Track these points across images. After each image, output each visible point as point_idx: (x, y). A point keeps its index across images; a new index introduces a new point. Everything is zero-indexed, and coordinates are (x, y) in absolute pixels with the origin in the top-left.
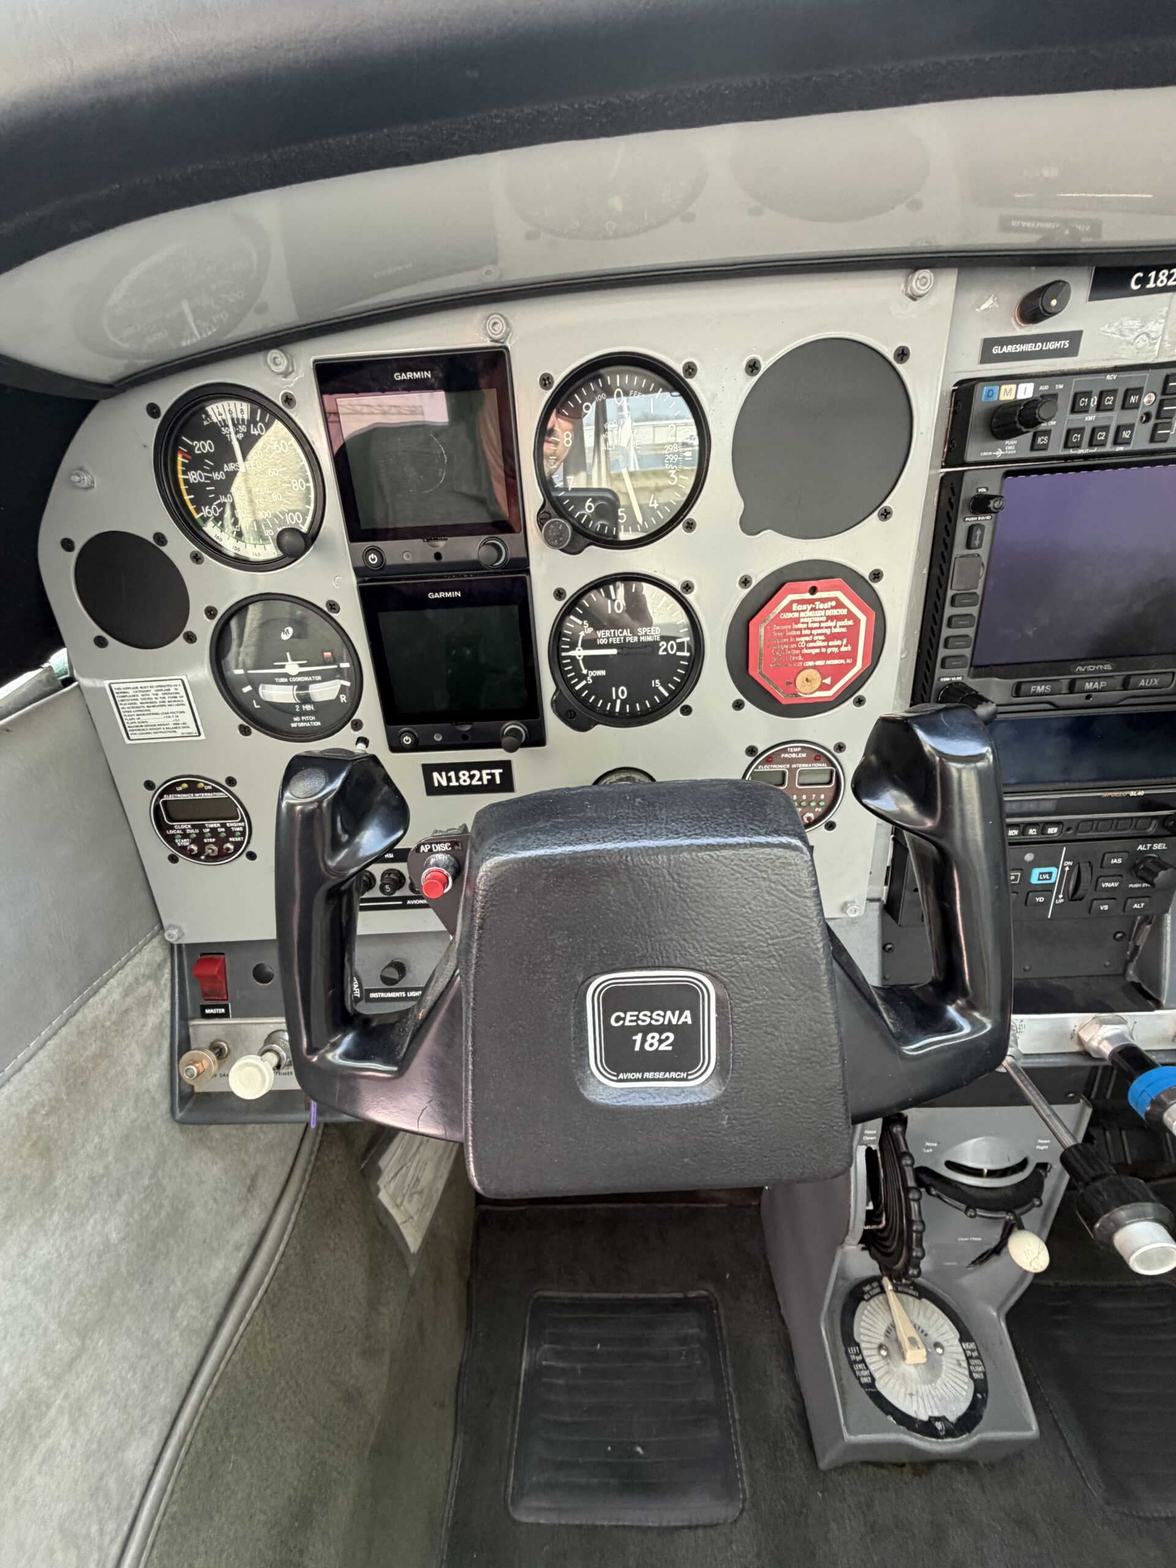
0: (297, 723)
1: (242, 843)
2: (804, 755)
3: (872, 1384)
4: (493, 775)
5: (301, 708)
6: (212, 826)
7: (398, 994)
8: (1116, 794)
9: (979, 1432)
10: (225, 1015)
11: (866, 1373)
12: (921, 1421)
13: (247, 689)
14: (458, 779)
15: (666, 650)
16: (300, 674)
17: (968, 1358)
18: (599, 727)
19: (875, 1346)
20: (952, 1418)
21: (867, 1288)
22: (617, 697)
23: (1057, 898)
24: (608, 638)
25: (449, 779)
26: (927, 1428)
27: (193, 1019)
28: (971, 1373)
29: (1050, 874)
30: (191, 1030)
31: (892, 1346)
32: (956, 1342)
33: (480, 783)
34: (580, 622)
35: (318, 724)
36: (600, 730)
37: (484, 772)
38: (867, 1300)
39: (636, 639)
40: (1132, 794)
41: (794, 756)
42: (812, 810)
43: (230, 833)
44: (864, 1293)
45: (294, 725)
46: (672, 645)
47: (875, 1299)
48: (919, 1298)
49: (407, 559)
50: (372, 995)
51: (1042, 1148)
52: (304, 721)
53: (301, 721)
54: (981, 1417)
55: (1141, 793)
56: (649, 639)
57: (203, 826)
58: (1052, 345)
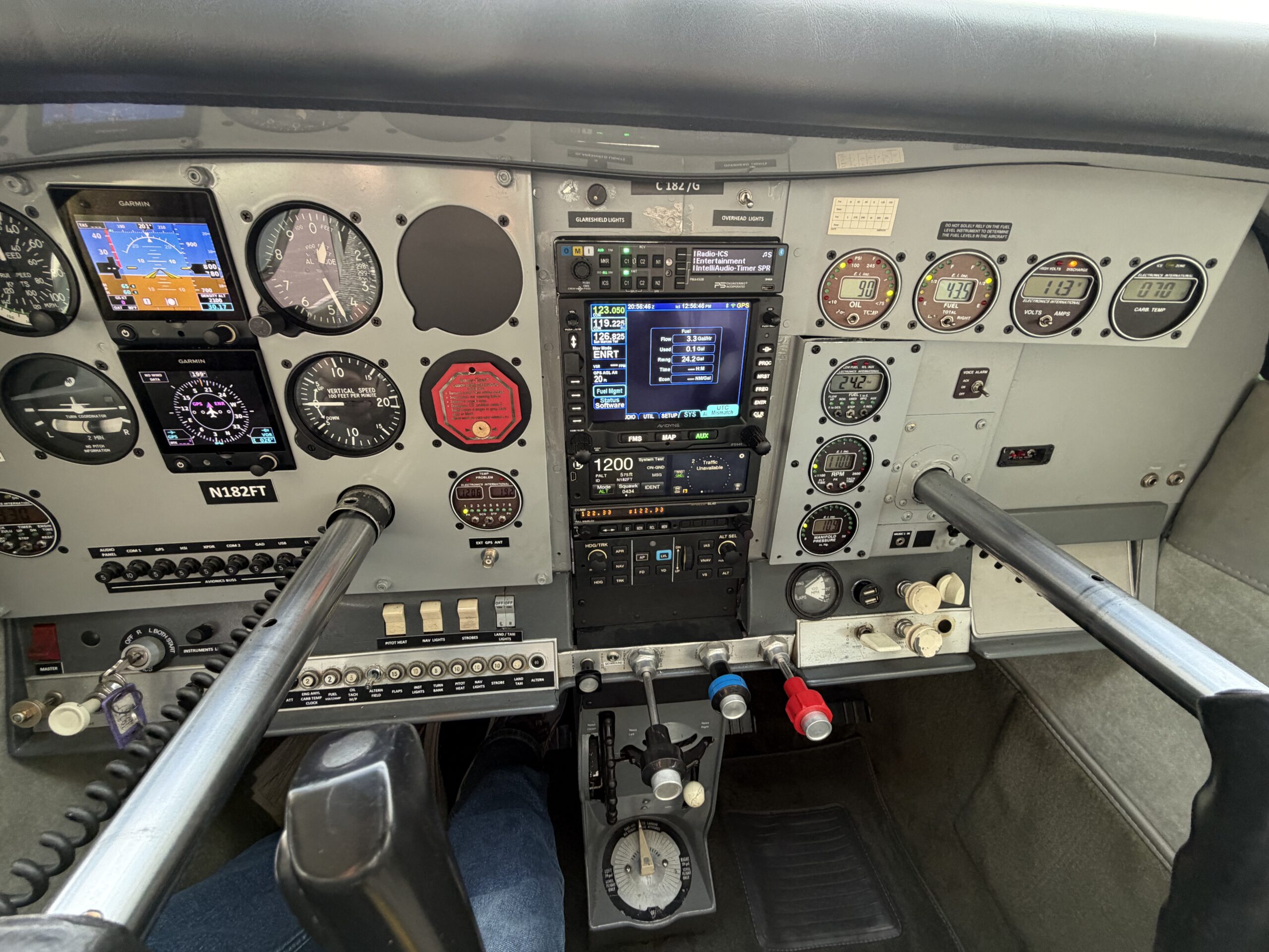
0: (88, 450)
1: (52, 540)
2: (492, 477)
3: (616, 892)
4: (259, 490)
5: (92, 438)
6: (24, 527)
7: (207, 650)
8: (699, 504)
9: (677, 914)
10: (59, 672)
11: (613, 885)
12: (642, 912)
13: (39, 423)
14: (230, 492)
15: (382, 403)
16: (86, 413)
17: (682, 867)
18: (335, 456)
19: (623, 866)
20: (662, 907)
21: (626, 829)
22: (352, 435)
23: (675, 569)
24: (337, 394)
25: (223, 493)
26: (646, 916)
27: (30, 675)
28: (682, 876)
29: (667, 554)
30: (28, 685)
31: (635, 867)
32: (678, 857)
33: (249, 495)
34: (313, 383)
35: (108, 450)
36: (337, 460)
37: (251, 488)
38: (625, 837)
39: (358, 395)
40: (709, 504)
41: (485, 477)
42: (504, 514)
43: (42, 533)
44: (624, 832)
45: (86, 451)
46: (386, 401)
47: (631, 836)
48: (660, 832)
49: (155, 334)
50: (186, 651)
51: (705, 727)
52: (95, 448)
53: (92, 448)
54: (681, 904)
55: (714, 503)
56: (368, 395)
57: (17, 528)
58: (614, 220)
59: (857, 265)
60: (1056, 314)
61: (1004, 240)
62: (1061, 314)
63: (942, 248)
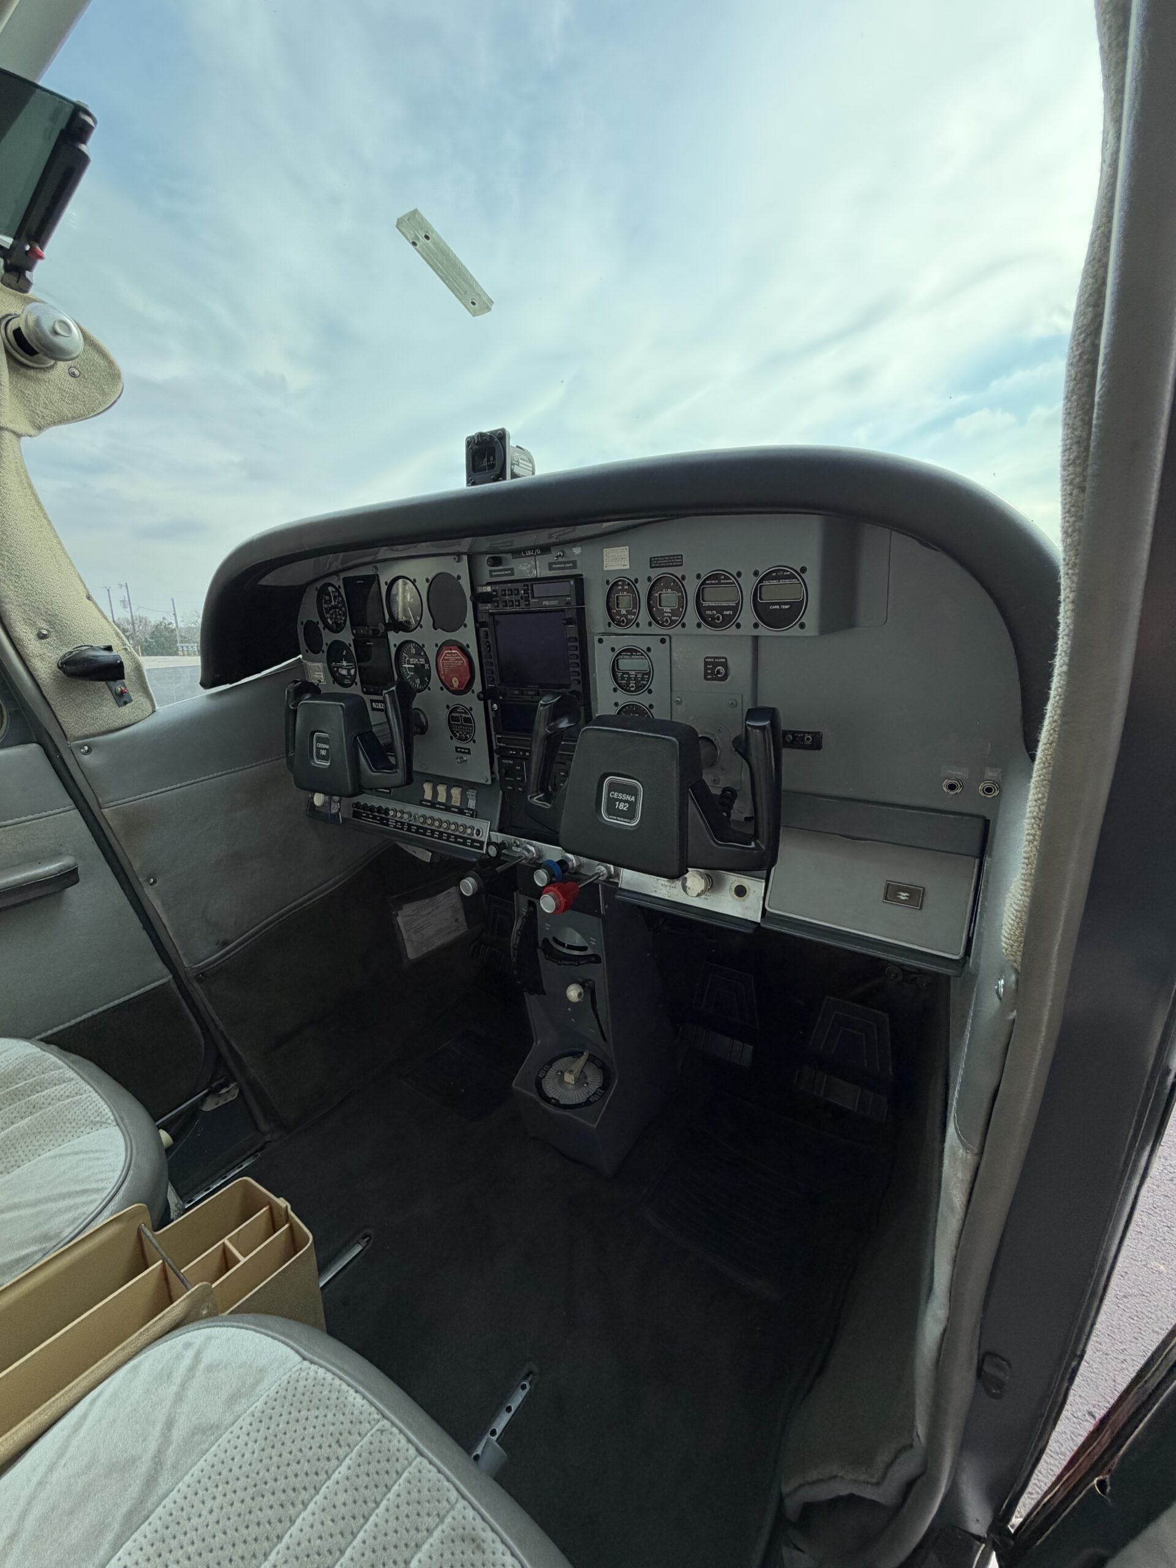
2: (463, 711)
3: (542, 1078)
9: (568, 1112)
11: (544, 1073)
12: (548, 1097)
13: (335, 669)
17: (595, 1093)
19: (558, 1070)
20: (562, 1102)
22: (417, 683)
24: (411, 661)
25: (376, 705)
26: (548, 1100)
28: (590, 1097)
32: (597, 1087)
34: (403, 655)
38: (570, 1058)
41: (460, 710)
42: (469, 734)
44: (569, 1055)
46: (426, 665)
47: (574, 1058)
54: (575, 1109)
56: (420, 662)
58: (507, 572)
59: (620, 588)
60: (724, 613)
61: (681, 565)
62: (727, 613)
63: (656, 573)
